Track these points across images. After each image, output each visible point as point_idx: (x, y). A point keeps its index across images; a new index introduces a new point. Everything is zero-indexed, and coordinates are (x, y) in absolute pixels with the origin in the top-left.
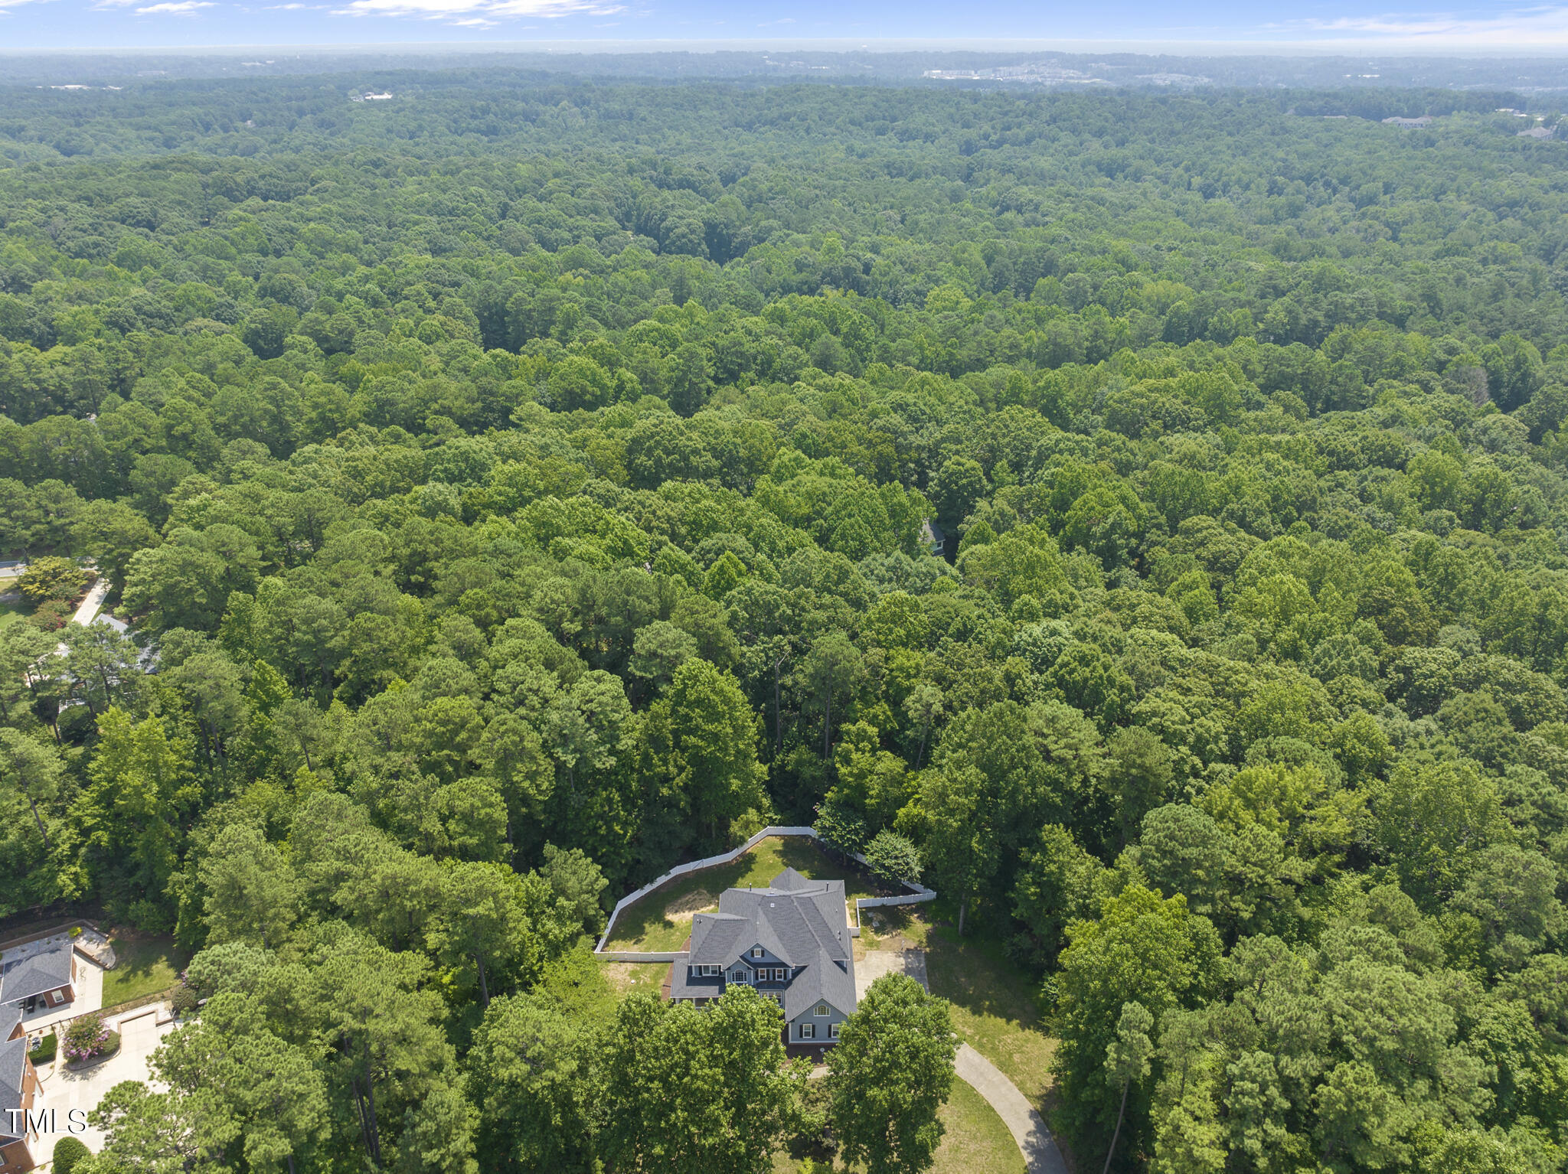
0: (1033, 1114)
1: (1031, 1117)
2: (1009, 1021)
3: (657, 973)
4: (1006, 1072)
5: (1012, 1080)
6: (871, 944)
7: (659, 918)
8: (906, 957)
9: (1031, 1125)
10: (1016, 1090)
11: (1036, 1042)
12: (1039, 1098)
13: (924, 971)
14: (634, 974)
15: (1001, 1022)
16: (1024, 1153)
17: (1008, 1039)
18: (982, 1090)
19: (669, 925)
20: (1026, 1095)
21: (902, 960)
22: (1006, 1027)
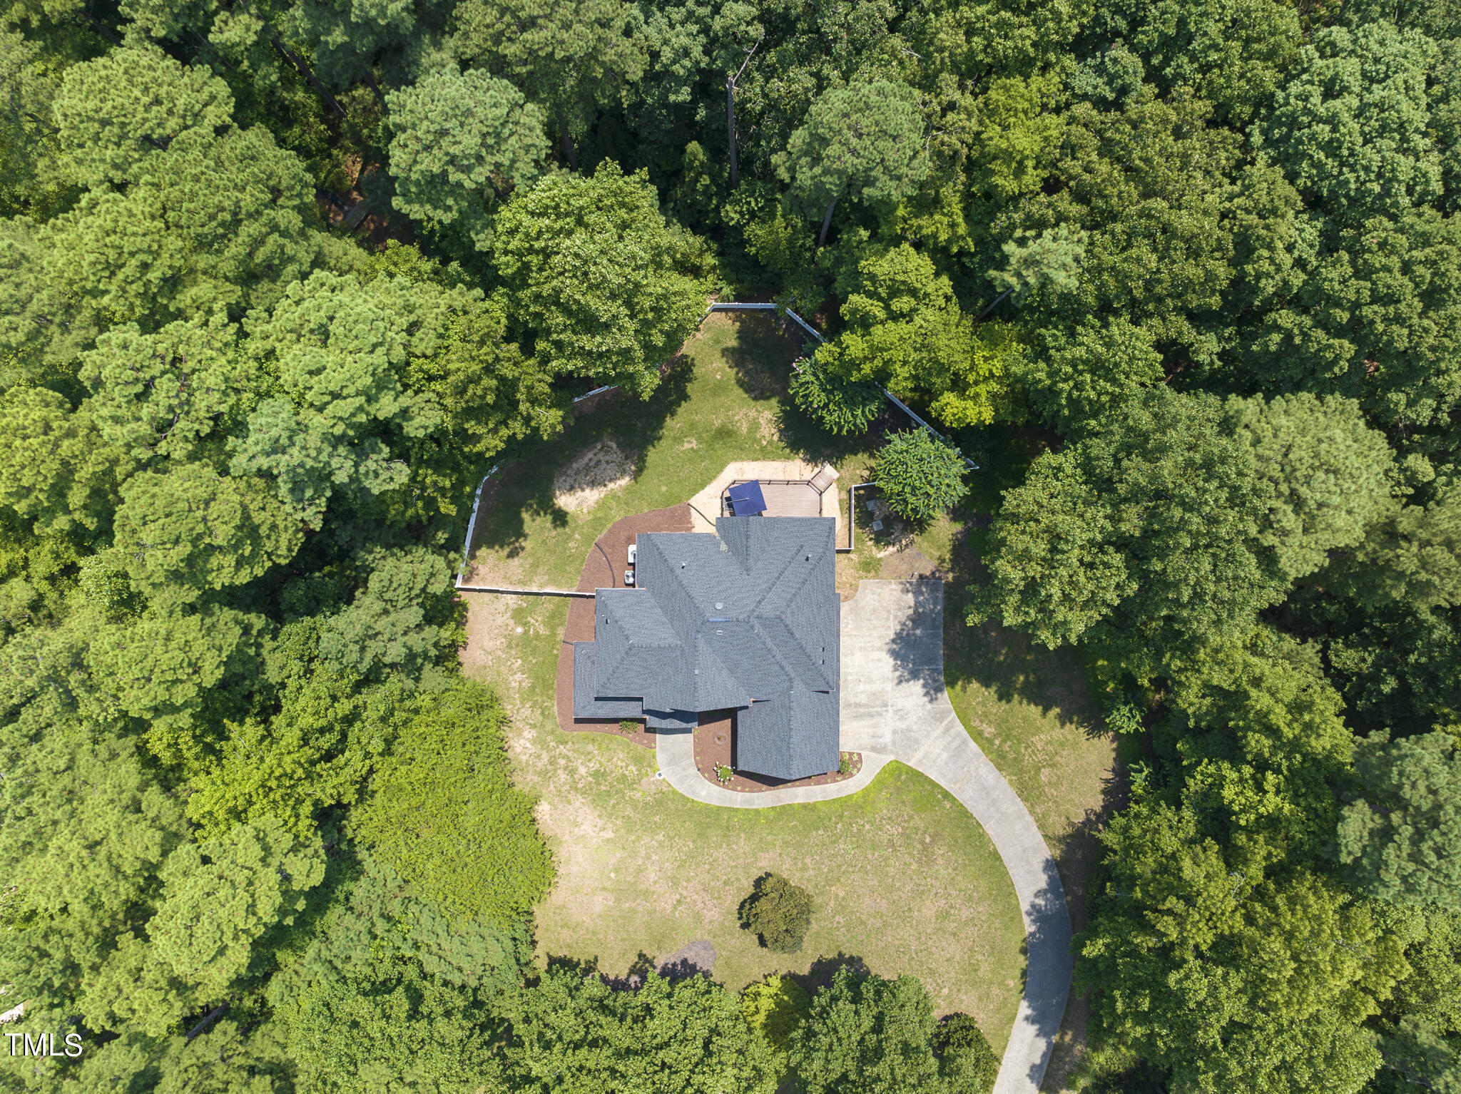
0: (1050, 865)
1: (1045, 869)
2: (1046, 710)
3: (552, 617)
4: (1025, 800)
5: (1032, 812)
6: (869, 566)
7: (546, 505)
8: (917, 593)
9: (1042, 881)
10: (1034, 828)
11: (1075, 746)
12: (1061, 840)
13: (940, 621)
14: (519, 615)
15: (1034, 711)
16: (1026, 920)
17: (1039, 741)
18: (990, 829)
19: (560, 518)
20: (1045, 836)
21: (910, 599)
22: (1039, 721)
